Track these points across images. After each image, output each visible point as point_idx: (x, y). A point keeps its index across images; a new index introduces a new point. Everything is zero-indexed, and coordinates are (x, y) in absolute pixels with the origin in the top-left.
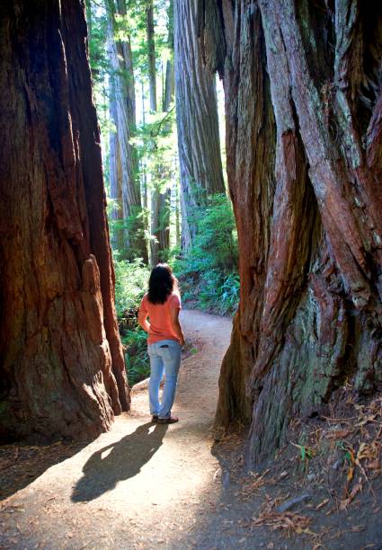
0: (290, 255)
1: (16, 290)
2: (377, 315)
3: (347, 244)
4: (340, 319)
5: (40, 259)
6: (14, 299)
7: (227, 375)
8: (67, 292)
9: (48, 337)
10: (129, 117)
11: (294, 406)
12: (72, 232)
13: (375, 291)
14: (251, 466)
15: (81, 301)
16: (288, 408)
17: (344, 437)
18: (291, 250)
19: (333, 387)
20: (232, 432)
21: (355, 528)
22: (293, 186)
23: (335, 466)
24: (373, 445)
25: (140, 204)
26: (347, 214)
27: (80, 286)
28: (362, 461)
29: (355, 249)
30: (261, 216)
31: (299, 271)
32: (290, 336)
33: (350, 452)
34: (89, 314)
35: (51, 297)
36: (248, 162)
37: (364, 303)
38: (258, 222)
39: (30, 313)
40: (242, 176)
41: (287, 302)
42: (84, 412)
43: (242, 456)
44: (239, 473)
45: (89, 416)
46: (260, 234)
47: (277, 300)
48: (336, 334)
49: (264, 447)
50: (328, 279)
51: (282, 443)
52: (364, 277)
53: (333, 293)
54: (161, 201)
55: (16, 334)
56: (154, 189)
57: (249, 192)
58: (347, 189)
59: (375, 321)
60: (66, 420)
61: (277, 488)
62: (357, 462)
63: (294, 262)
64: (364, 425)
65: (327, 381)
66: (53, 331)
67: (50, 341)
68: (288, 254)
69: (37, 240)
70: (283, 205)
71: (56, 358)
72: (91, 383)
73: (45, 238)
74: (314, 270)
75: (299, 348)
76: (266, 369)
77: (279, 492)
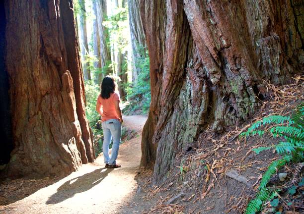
0: (175, 58)
1: (23, 90)
2: (225, 87)
3: (206, 47)
4: (204, 91)
5: (36, 72)
6: (22, 95)
7: (146, 136)
8: (53, 91)
9: (42, 117)
10: (103, 11)
11: (179, 146)
12: (55, 56)
13: (224, 73)
14: (154, 183)
15: (62, 97)
16: (175, 146)
17: (205, 158)
18: (175, 54)
19: (200, 132)
20: (148, 169)
21: (208, 208)
22: (176, 17)
23: (198, 175)
24: (221, 160)
25: (110, 59)
26: (206, 29)
27: (61, 89)
28: (214, 170)
29: (211, 49)
30: (160, 39)
31: (181, 67)
32: (177, 106)
33: (207, 165)
34: (66, 104)
35: (43, 94)
36: (152, 8)
37: (217, 80)
38: (159, 43)
39: (31, 103)
40: (149, 16)
41: (175, 86)
42: (63, 160)
43: (150, 179)
44: (147, 187)
45: (65, 162)
46: (160, 50)
47: (169, 84)
48: (201, 100)
49: (161, 171)
50: (198, 70)
51: (172, 167)
52: (217, 65)
53: (200, 77)
54: (122, 58)
55: (23, 116)
56: (119, 51)
57: (153, 25)
58: (206, 15)
59: (224, 91)
60: (51, 164)
61: (167, 192)
62: (211, 170)
63: (178, 62)
64: (217, 150)
65: (196, 128)
66: (45, 113)
67: (42, 120)
68: (174, 57)
69: (34, 61)
70: (171, 28)
71: (46, 129)
72: (67, 143)
73: (39, 60)
74: (189, 66)
75: (182, 112)
76: (163, 126)
77: (168, 194)
